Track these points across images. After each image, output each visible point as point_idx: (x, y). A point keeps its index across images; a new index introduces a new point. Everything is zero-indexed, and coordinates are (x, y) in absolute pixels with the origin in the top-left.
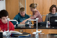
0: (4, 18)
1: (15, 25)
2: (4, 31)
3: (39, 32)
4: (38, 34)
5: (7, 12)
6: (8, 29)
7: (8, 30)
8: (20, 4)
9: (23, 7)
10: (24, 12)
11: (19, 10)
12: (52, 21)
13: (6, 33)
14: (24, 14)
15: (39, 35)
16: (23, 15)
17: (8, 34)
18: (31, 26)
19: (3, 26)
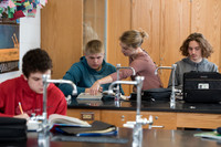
0: (37, 75)
1: (70, 97)
2: (31, 116)
3: (145, 121)
4: (140, 129)
5: (47, 55)
6: (45, 108)
7: (44, 114)
8: (89, 29)
9: (96, 37)
10: (99, 55)
11: (83, 48)
12: (189, 88)
13: (36, 122)
14: (98, 62)
15: (145, 131)
16: (95, 65)
17: (45, 126)
18: (121, 100)
19: (32, 100)
